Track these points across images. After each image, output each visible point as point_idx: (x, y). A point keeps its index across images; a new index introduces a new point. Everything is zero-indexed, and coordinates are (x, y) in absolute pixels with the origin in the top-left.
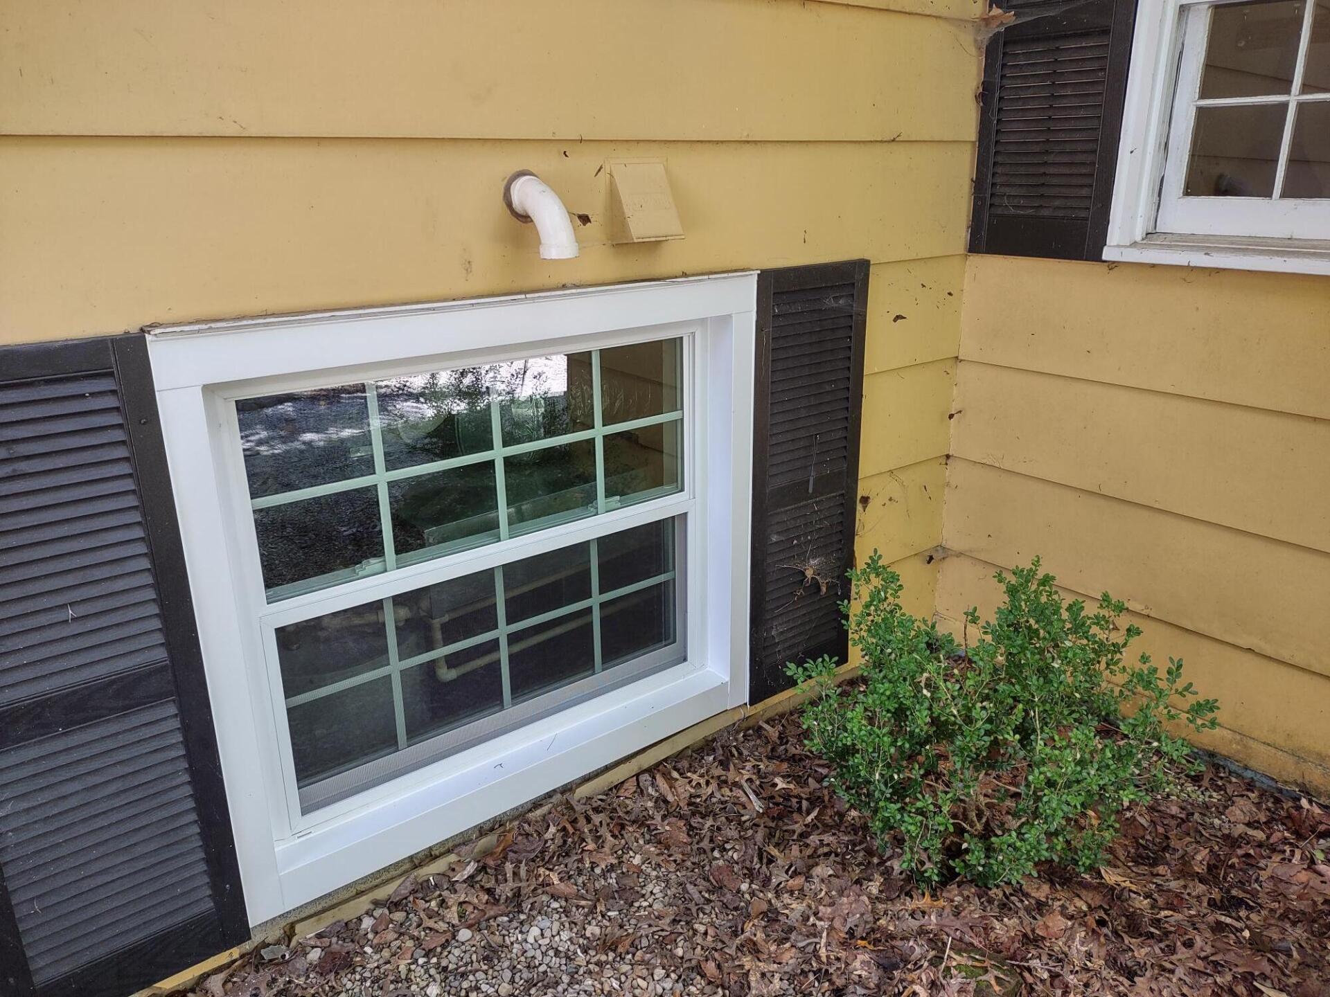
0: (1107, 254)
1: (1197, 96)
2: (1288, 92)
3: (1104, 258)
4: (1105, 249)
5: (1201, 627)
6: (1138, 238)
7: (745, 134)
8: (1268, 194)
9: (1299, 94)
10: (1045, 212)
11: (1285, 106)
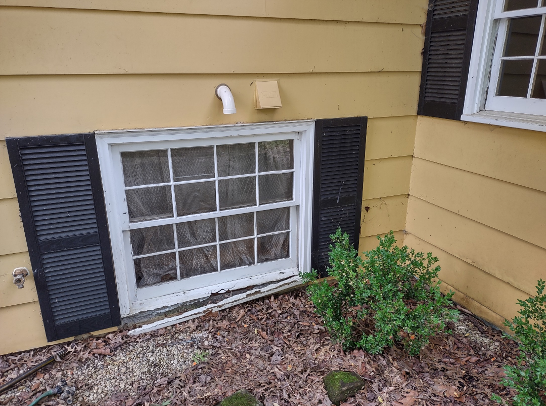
0: (463, 118)
1: (502, 55)
2: (534, 54)
3: (461, 119)
4: (462, 116)
5: (492, 272)
6: (475, 112)
7: (312, 70)
8: (525, 96)
9: (539, 55)
10: (443, 100)
11: (533, 60)
